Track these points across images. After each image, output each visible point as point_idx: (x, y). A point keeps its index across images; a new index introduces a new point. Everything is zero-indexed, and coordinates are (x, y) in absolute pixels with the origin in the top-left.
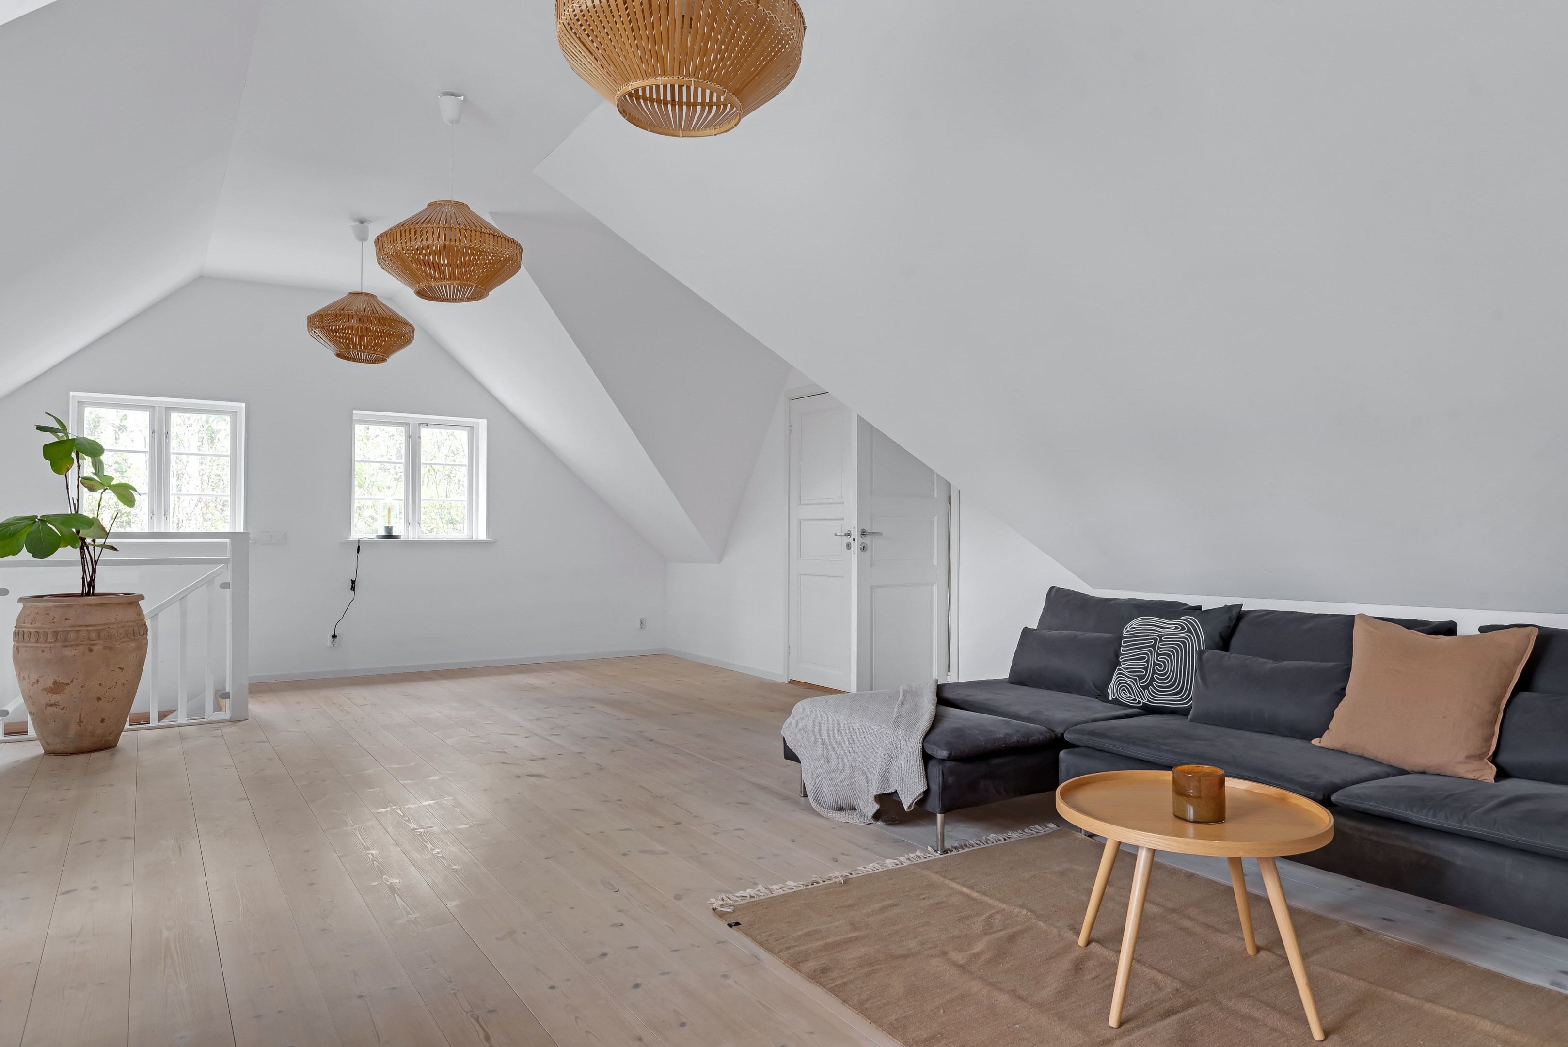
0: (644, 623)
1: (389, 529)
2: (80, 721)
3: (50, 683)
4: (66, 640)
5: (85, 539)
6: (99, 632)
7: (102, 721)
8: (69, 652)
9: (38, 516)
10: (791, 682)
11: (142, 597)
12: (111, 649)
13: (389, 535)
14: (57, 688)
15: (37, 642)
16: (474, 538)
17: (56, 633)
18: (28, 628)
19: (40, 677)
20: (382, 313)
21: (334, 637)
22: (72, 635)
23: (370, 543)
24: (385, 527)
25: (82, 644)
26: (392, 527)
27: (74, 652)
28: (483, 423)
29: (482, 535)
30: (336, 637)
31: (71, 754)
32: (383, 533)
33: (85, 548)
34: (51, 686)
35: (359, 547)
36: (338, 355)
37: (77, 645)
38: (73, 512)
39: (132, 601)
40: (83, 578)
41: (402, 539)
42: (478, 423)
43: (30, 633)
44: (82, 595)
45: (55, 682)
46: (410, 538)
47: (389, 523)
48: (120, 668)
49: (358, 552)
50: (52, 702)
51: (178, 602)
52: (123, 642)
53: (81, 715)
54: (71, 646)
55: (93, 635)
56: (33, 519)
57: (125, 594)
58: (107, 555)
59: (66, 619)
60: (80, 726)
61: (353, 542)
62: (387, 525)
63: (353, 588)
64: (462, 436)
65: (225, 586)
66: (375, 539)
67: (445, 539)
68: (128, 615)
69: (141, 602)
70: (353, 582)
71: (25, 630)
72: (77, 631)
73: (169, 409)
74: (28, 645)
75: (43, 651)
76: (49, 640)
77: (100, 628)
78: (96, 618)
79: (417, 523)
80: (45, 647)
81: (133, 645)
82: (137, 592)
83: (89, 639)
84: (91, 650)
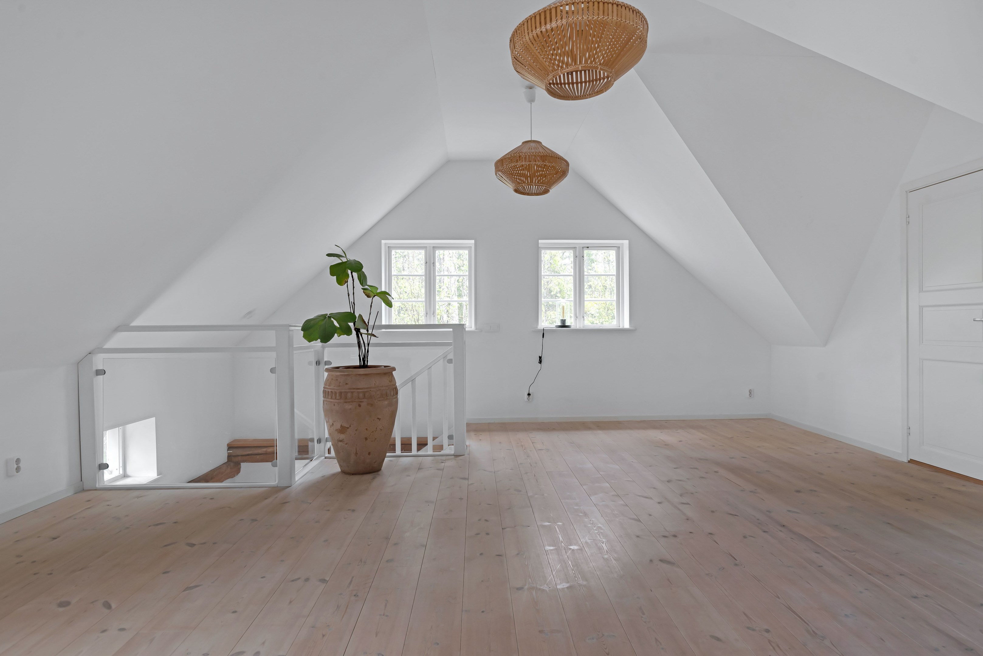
0: (752, 393)
1: (563, 321)
2: (356, 454)
3: (339, 427)
4: (346, 398)
5: (360, 329)
6: (364, 393)
7: (369, 454)
8: (348, 406)
9: (327, 314)
10: (911, 461)
11: (394, 369)
12: (372, 405)
13: (564, 325)
14: (342, 430)
15: (331, 398)
16: (621, 327)
17: (341, 393)
18: (328, 389)
19: (334, 422)
20: (543, 152)
21: (529, 394)
22: (349, 395)
23: (551, 331)
24: (561, 320)
25: (355, 401)
26: (565, 320)
27: (350, 407)
28: (626, 242)
29: (627, 325)
30: (530, 395)
31: (353, 474)
32: (560, 324)
33: (360, 335)
34: (340, 428)
35: (543, 334)
36: (516, 191)
37: (352, 402)
38: (352, 312)
39: (388, 372)
40: (359, 356)
41: (572, 327)
42: (623, 244)
43: (328, 391)
44: (360, 367)
45: (341, 426)
46: (578, 328)
47: (563, 317)
48: (378, 418)
49: (543, 337)
50: (341, 439)
51: (427, 370)
52: (379, 401)
53: (356, 449)
54: (349, 402)
55: (361, 395)
56: (324, 316)
57: (385, 367)
58: (373, 340)
59: (346, 384)
60: (356, 456)
61: (539, 331)
62: (562, 319)
63: (540, 362)
64: (612, 254)
65: (450, 361)
66: (555, 328)
67: (601, 328)
68: (385, 381)
69: (393, 372)
70: (540, 358)
71: (327, 390)
72: (352, 392)
73: (435, 248)
74: (328, 400)
75: (334, 405)
76: (337, 398)
77: (365, 390)
78: (363, 384)
79: (582, 317)
80: (335, 402)
81: (386, 403)
82: (392, 365)
83: (359, 398)
84: (360, 406)
